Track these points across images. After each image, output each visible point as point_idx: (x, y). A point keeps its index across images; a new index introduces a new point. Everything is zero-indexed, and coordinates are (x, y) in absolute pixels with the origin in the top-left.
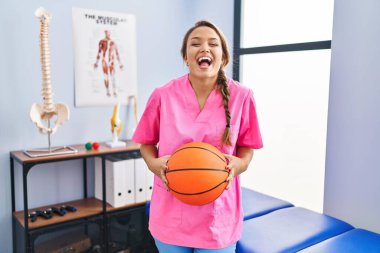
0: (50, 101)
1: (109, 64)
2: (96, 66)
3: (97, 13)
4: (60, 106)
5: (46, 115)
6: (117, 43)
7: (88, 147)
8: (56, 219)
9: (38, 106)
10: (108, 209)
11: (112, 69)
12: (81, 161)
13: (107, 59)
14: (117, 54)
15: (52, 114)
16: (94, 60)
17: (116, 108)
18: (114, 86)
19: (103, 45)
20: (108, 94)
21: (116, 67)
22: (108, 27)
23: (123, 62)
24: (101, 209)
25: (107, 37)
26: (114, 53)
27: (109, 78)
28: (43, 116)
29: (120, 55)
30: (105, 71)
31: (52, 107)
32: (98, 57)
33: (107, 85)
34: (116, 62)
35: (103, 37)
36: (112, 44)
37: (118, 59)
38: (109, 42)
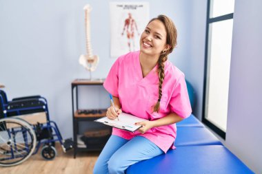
0: (90, 54)
1: (131, 33)
2: (123, 34)
3: (124, 4)
4: (95, 57)
5: (90, 61)
8: (91, 115)
9: (85, 56)
11: (132, 35)
13: (129, 30)
14: (136, 27)
15: (92, 61)
18: (134, 46)
19: (127, 22)
22: (131, 11)
25: (130, 17)
26: (134, 26)
29: (138, 27)
30: (128, 37)
31: (91, 57)
32: (124, 29)
33: (129, 45)
35: (127, 17)
36: (133, 21)
37: (137, 29)
38: (131, 20)
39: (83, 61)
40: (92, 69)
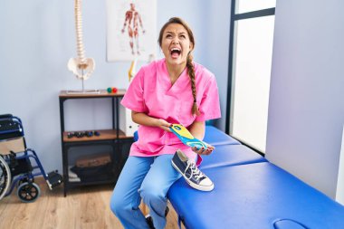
0: (82, 56)
1: (134, 30)
2: (123, 31)
4: (90, 60)
5: (82, 66)
6: (140, 13)
7: (109, 90)
8: (85, 138)
9: (75, 59)
10: (121, 136)
11: (136, 33)
12: (111, 99)
13: (132, 25)
15: (85, 66)
16: (122, 27)
17: (133, 63)
18: (138, 47)
19: (129, 15)
20: (133, 53)
21: (140, 32)
23: (145, 28)
24: (115, 136)
25: (133, 9)
26: (137, 21)
27: (134, 40)
28: (80, 66)
30: (131, 35)
31: (84, 60)
32: (125, 25)
33: (132, 45)
34: (139, 28)
35: (129, 9)
36: (136, 14)
37: (141, 25)
38: (134, 13)
39: (72, 66)
40: (85, 77)
